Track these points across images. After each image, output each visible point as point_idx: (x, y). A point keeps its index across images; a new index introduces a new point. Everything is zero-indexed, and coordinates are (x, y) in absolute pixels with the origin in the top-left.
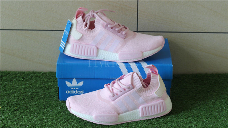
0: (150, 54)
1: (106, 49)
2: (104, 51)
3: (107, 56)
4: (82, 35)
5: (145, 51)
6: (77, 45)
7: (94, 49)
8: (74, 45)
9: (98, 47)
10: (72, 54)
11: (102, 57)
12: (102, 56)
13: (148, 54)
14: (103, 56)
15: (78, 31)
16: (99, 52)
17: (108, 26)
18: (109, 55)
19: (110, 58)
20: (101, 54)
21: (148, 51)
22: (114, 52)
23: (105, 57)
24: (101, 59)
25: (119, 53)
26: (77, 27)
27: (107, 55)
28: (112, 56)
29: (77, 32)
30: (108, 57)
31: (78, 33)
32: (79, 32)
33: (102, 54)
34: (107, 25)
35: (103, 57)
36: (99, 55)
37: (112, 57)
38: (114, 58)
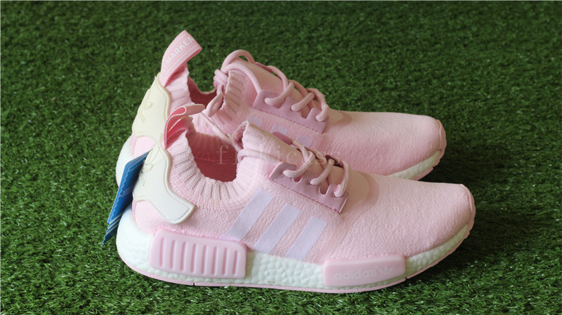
0: (431, 262)
1: (278, 252)
2: (272, 258)
3: (283, 275)
4: (191, 208)
5: (417, 253)
6: (173, 243)
7: (236, 253)
8: (162, 240)
9: (249, 244)
10: (157, 271)
11: (264, 278)
12: (266, 273)
13: (424, 262)
14: (269, 274)
15: (177, 194)
16: (256, 262)
17: (286, 173)
18: (289, 271)
19: (293, 281)
20: (262, 267)
21: (427, 250)
22: (306, 261)
23: (277, 277)
24: (260, 283)
25: (326, 264)
26: (172, 177)
27: (284, 271)
28: (299, 274)
29: (172, 194)
30: (286, 276)
31: (177, 198)
32: (180, 197)
33: (266, 269)
34: (279, 172)
35: (269, 278)
36: (254, 271)
37: (302, 275)
38: (308, 282)
